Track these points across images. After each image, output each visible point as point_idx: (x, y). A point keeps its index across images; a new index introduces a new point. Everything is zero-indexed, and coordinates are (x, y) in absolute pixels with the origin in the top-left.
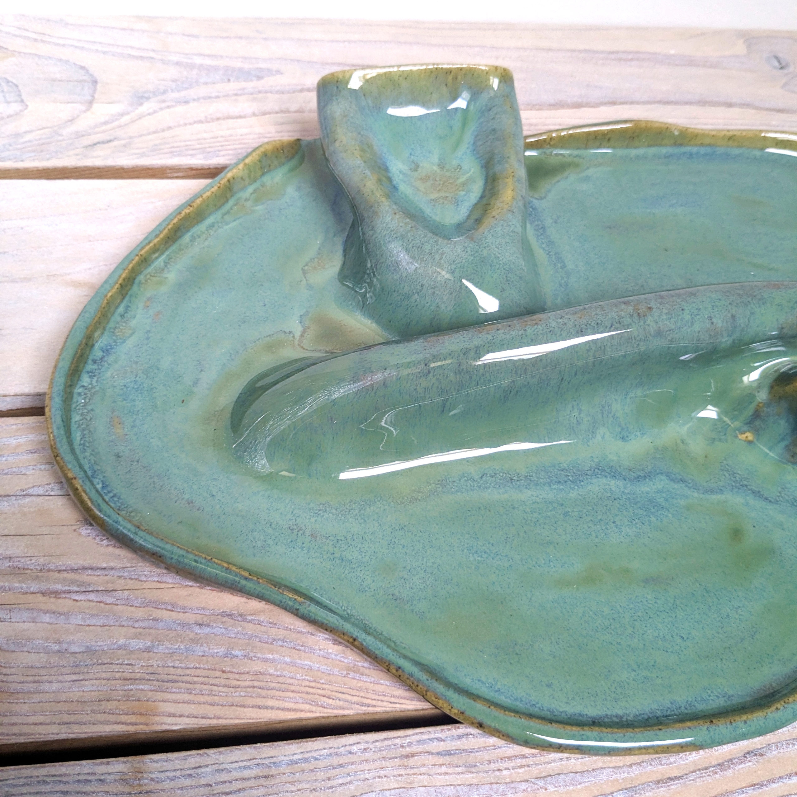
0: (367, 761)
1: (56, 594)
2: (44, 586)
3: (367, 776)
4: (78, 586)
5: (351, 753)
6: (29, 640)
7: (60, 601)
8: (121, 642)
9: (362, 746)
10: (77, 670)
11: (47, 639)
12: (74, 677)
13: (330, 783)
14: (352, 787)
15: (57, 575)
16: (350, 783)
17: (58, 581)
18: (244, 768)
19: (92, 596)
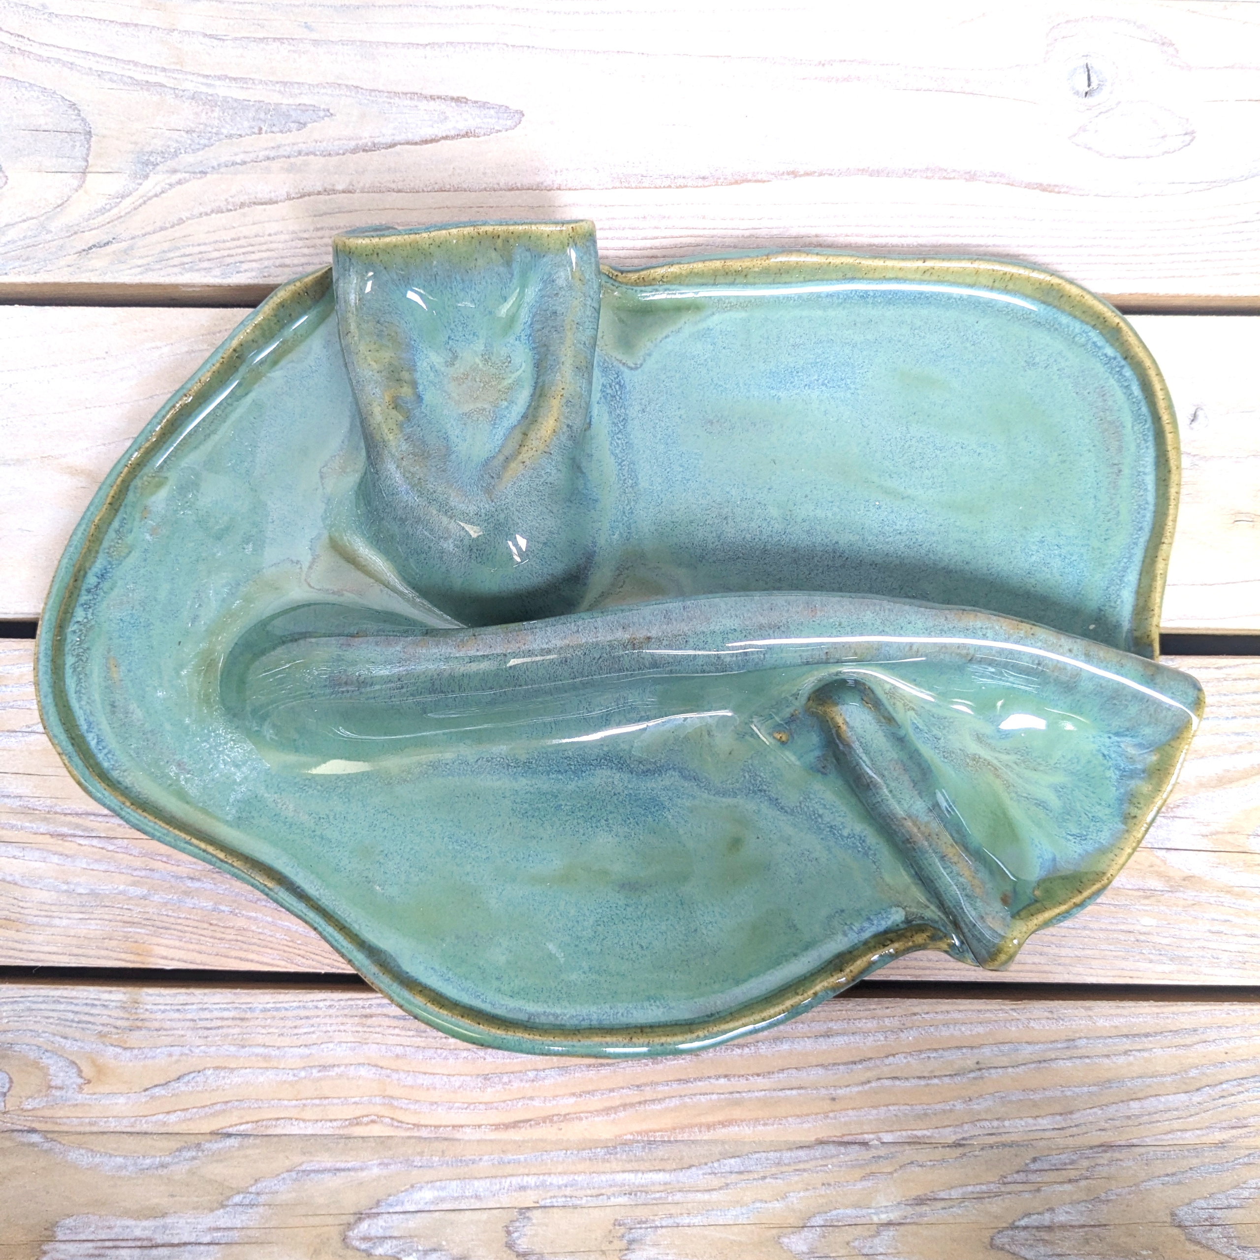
0: (330, 1016)
1: (62, 836)
2: (52, 828)
3: (329, 1029)
4: (84, 830)
5: (317, 1007)
6: (40, 878)
7: (66, 844)
8: (121, 887)
9: (328, 1003)
10: (83, 910)
11: (56, 879)
12: (81, 916)
13: (296, 1031)
14: (314, 1036)
15: (63, 817)
16: (313, 1032)
17: (64, 824)
18: (225, 1009)
19: (95, 842)
